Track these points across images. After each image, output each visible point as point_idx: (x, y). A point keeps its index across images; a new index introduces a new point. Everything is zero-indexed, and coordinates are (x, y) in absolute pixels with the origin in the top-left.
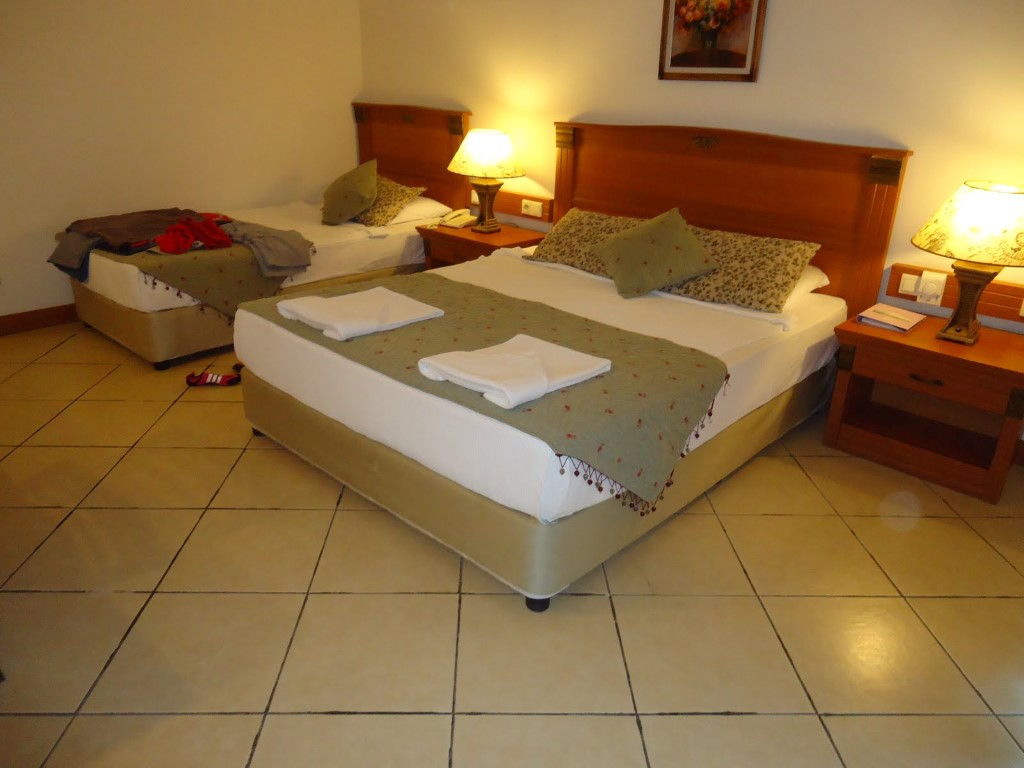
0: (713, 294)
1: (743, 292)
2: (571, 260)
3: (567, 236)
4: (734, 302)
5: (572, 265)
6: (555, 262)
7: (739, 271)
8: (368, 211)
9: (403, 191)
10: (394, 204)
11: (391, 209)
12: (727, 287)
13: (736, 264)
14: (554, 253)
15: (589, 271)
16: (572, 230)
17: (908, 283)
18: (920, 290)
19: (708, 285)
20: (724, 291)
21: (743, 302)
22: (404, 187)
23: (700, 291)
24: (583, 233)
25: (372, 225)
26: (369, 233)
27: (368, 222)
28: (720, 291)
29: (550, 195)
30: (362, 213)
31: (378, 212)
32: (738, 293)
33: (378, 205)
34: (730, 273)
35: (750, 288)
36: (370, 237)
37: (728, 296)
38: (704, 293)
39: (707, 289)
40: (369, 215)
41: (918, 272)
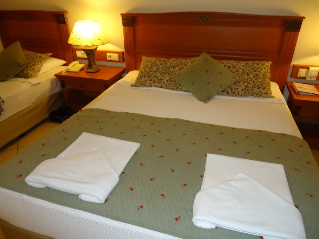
0: (241, 93)
1: (256, 90)
2: (160, 85)
3: (153, 72)
4: (252, 95)
5: (161, 87)
6: (151, 86)
7: (249, 80)
8: (24, 70)
9: (40, 57)
10: (38, 65)
11: (36, 67)
12: (247, 89)
13: (245, 76)
14: (149, 82)
15: (172, 89)
16: (154, 69)
17: (302, 72)
18: (309, 75)
19: (237, 89)
20: (246, 90)
21: (257, 95)
22: (39, 54)
23: (234, 92)
24: (161, 70)
25: (28, 77)
26: (31, 83)
27: (27, 76)
28: (244, 91)
29: (122, 50)
30: (20, 72)
31: (30, 70)
32: (254, 91)
33: (28, 66)
34: (245, 82)
35: (259, 88)
36: (32, 86)
37: (249, 93)
38: (236, 93)
39: (237, 91)
40: (25, 72)
41: (307, 68)
